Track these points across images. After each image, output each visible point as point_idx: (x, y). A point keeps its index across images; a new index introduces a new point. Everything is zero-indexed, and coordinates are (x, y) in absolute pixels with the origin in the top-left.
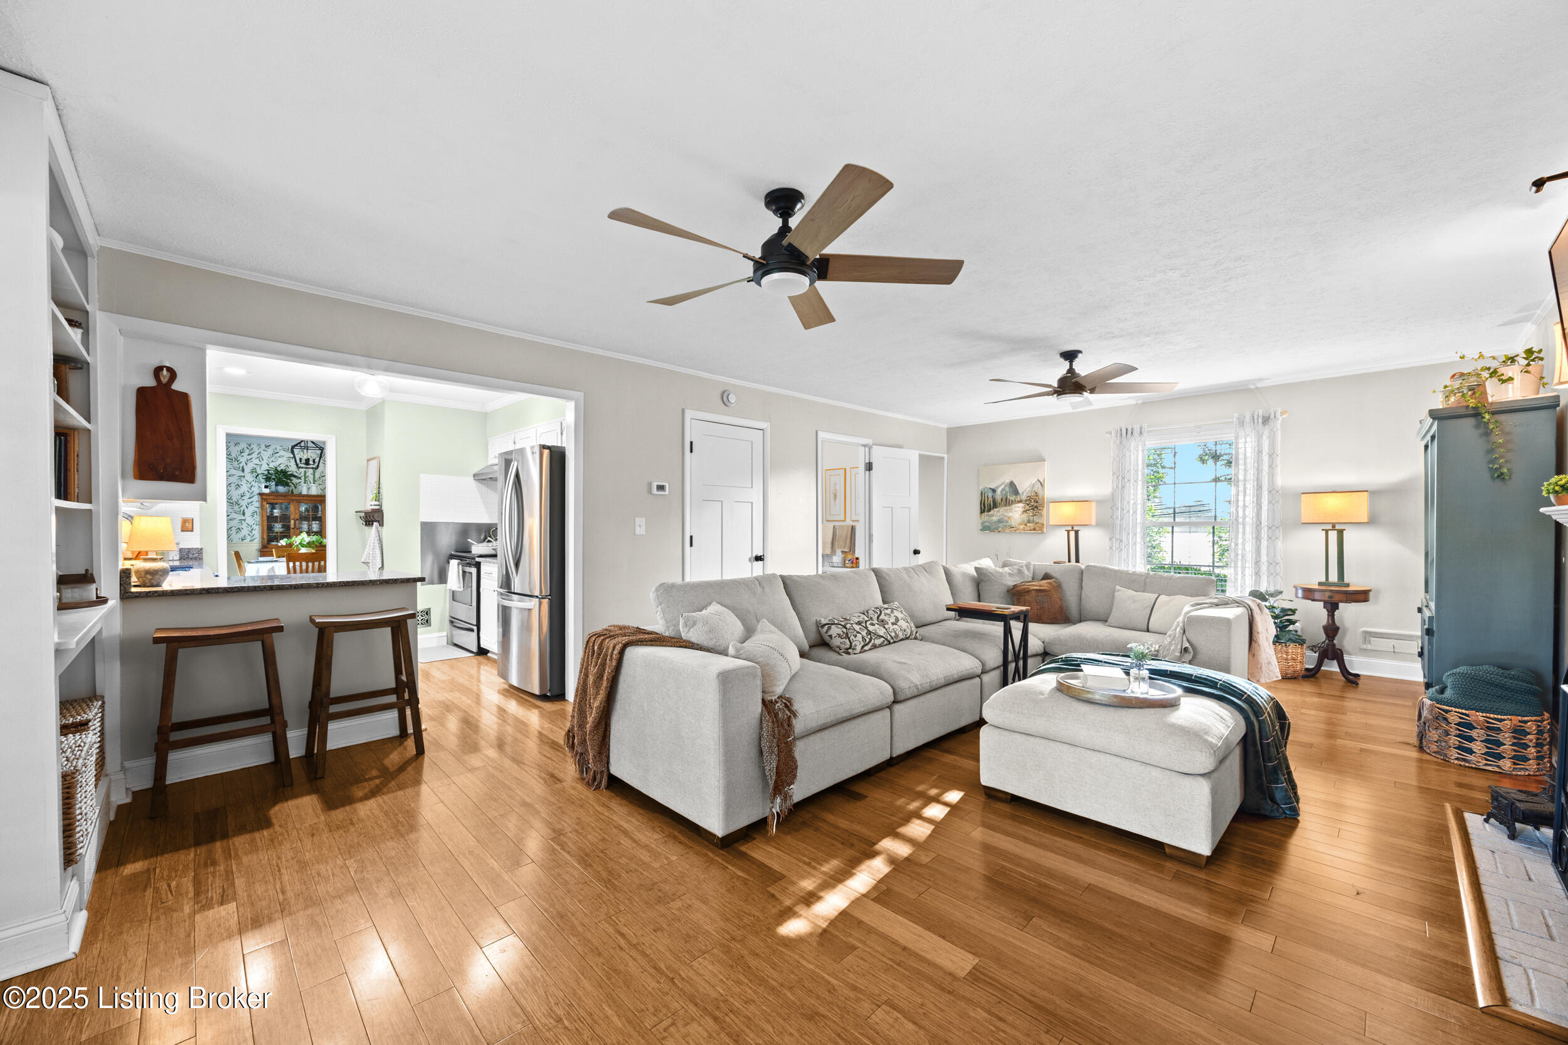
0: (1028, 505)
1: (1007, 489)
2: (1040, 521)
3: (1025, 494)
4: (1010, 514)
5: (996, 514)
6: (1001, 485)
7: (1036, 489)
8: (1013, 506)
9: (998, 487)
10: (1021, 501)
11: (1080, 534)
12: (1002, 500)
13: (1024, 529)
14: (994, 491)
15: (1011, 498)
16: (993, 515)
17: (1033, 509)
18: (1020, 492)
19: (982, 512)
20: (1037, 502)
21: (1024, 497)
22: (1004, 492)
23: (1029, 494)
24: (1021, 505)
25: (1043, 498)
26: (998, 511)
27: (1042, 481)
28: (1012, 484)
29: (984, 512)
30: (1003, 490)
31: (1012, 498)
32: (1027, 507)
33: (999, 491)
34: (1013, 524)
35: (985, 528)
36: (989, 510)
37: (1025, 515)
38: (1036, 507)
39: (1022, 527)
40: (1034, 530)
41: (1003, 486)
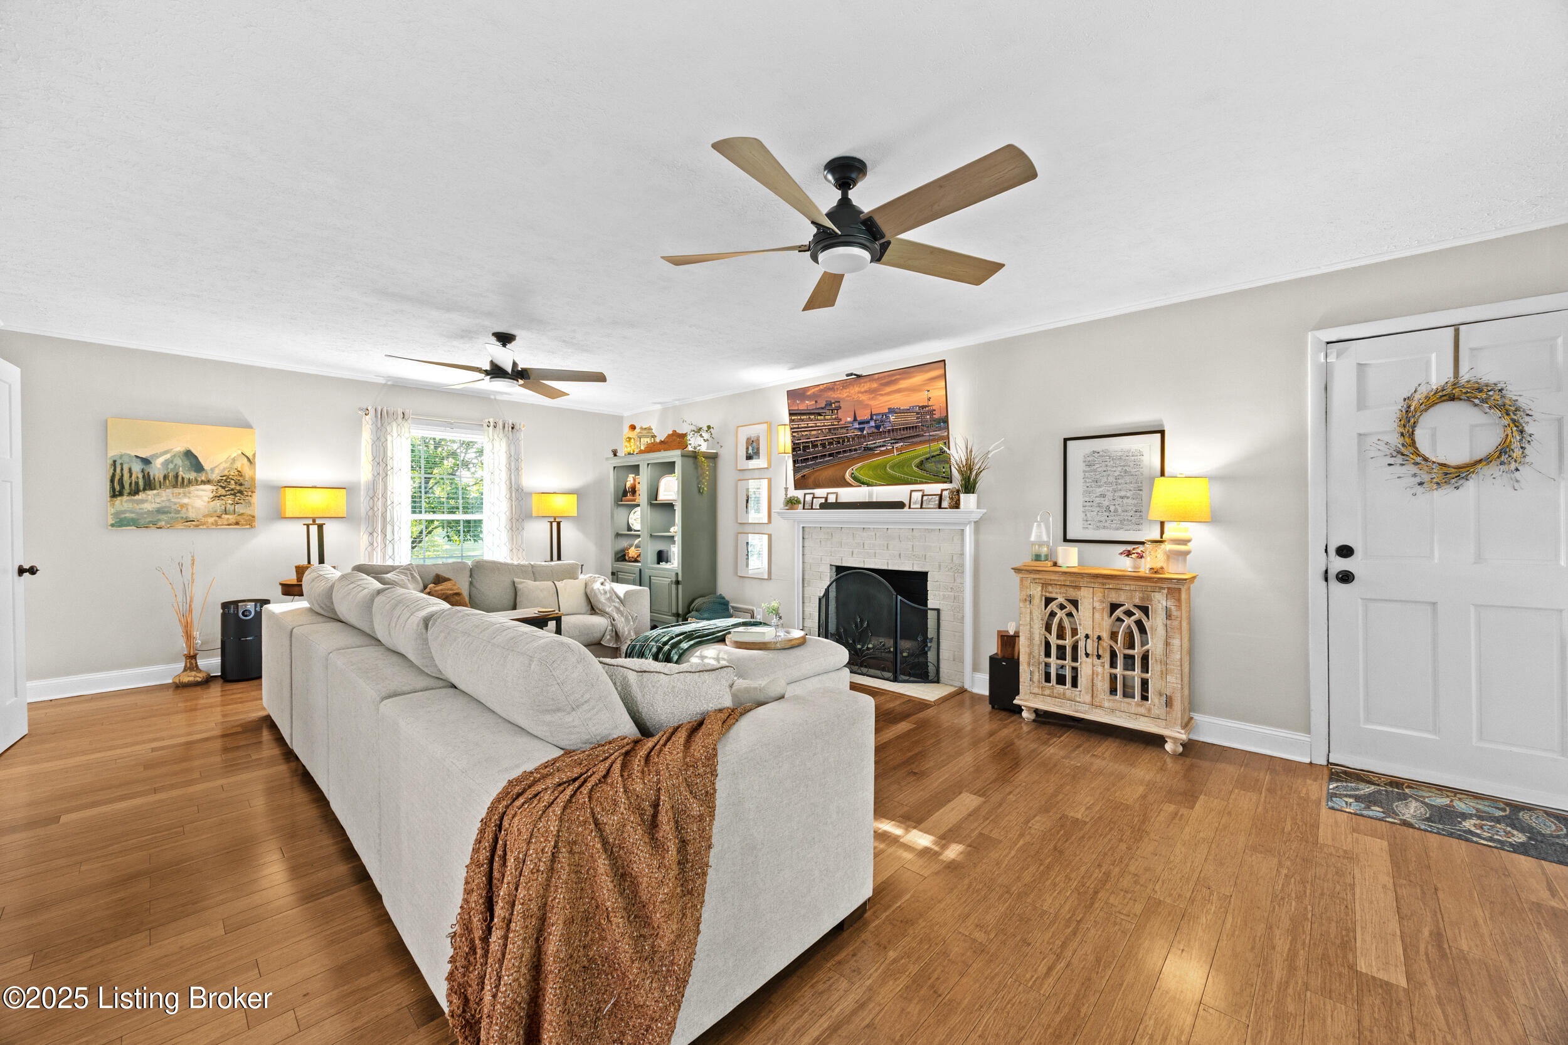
0: (223, 488)
1: (179, 462)
2: (248, 511)
3: (217, 471)
4: (186, 501)
5: (150, 501)
6: (166, 452)
7: (238, 465)
8: (192, 488)
9: (156, 456)
10: (208, 482)
11: (326, 529)
12: (165, 477)
13: (216, 524)
14: (146, 461)
15: (187, 476)
16: (143, 501)
17: (234, 495)
18: (206, 466)
19: (115, 494)
20: (241, 485)
21: (215, 476)
22: (171, 466)
23: (226, 473)
24: (209, 487)
25: (253, 479)
26: (158, 494)
27: (250, 455)
28: (189, 454)
29: (121, 494)
30: (166, 463)
31: (192, 475)
32: (222, 491)
33: (158, 463)
34: (192, 515)
35: (121, 522)
36: (135, 491)
37: (218, 503)
38: (241, 492)
39: (211, 520)
40: (237, 524)
41: (168, 456)
